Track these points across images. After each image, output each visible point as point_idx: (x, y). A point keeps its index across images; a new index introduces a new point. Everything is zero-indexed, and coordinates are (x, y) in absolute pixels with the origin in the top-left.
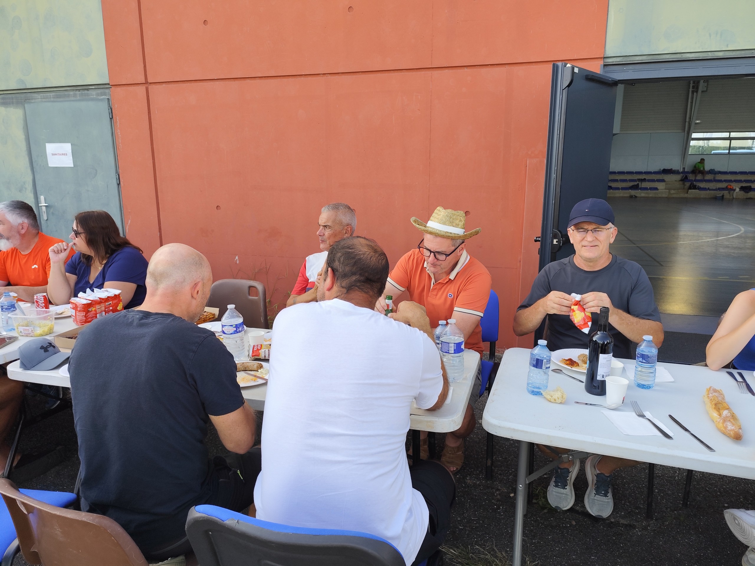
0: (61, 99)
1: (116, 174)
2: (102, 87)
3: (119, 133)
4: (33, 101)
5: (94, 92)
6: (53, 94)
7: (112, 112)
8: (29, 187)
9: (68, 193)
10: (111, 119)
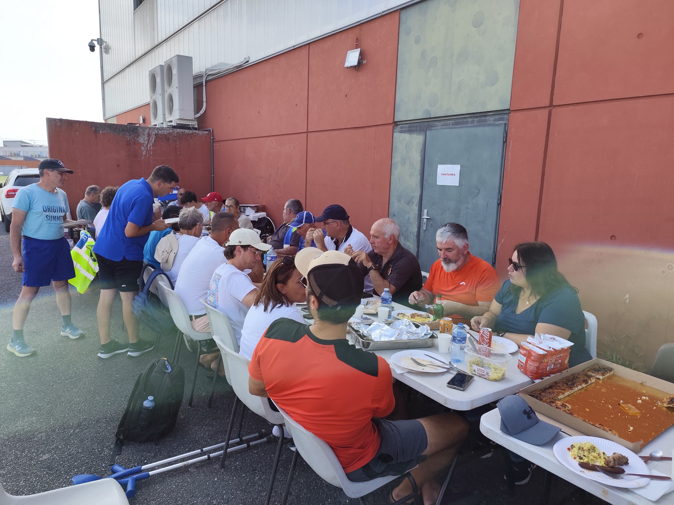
0: (460, 126)
1: (498, 194)
2: (500, 113)
3: (510, 156)
4: (434, 128)
5: (492, 118)
6: (453, 121)
7: (506, 137)
8: (416, 201)
9: (449, 209)
10: (505, 142)
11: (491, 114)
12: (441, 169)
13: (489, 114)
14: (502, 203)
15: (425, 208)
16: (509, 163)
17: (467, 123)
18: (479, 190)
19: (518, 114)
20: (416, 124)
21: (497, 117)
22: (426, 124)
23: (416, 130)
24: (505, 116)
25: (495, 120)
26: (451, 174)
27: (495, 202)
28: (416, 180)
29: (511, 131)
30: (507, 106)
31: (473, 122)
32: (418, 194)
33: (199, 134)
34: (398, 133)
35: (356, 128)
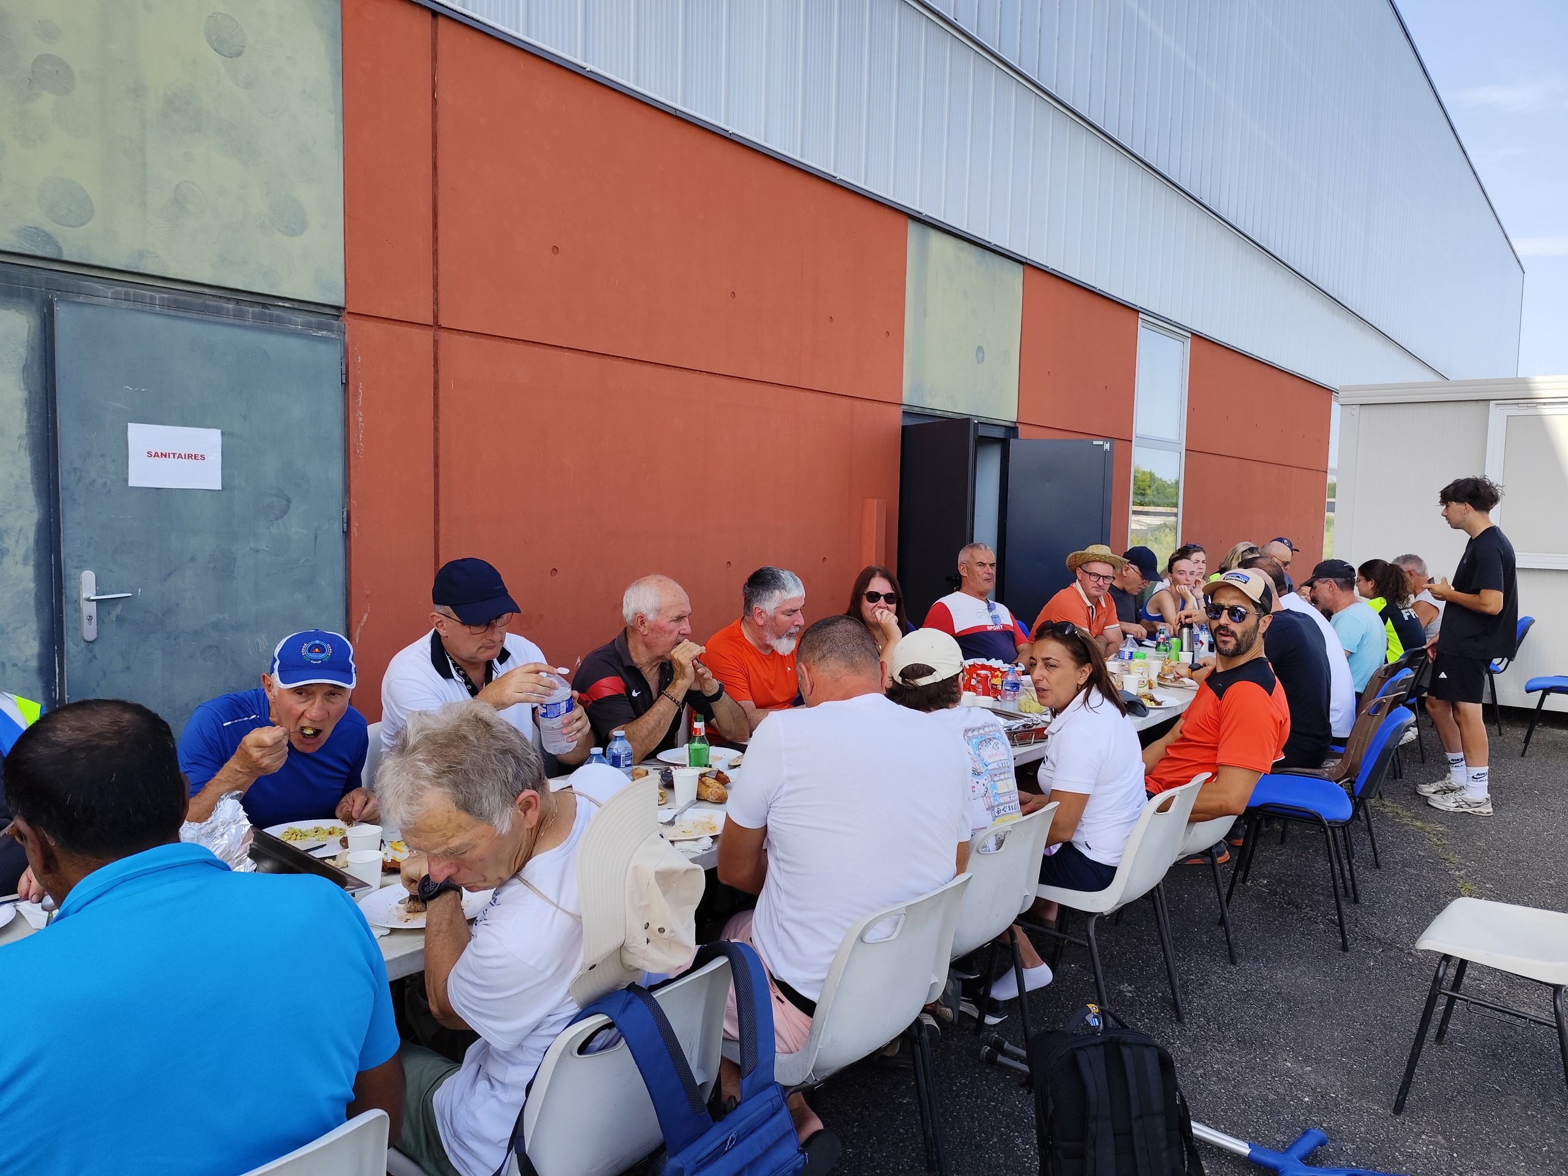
0: (196, 316)
1: (341, 508)
2: (312, 308)
5: (299, 317)
7: (347, 372)
9: (193, 559)
10: (345, 385)
11: (286, 305)
13: (281, 304)
14: (354, 530)
15: (81, 568)
16: (361, 436)
17: (218, 311)
18: (289, 501)
19: (369, 326)
21: (313, 319)
24: (335, 322)
25: (308, 325)
26: (190, 456)
27: (337, 527)
29: (358, 360)
30: (338, 299)
31: (239, 315)
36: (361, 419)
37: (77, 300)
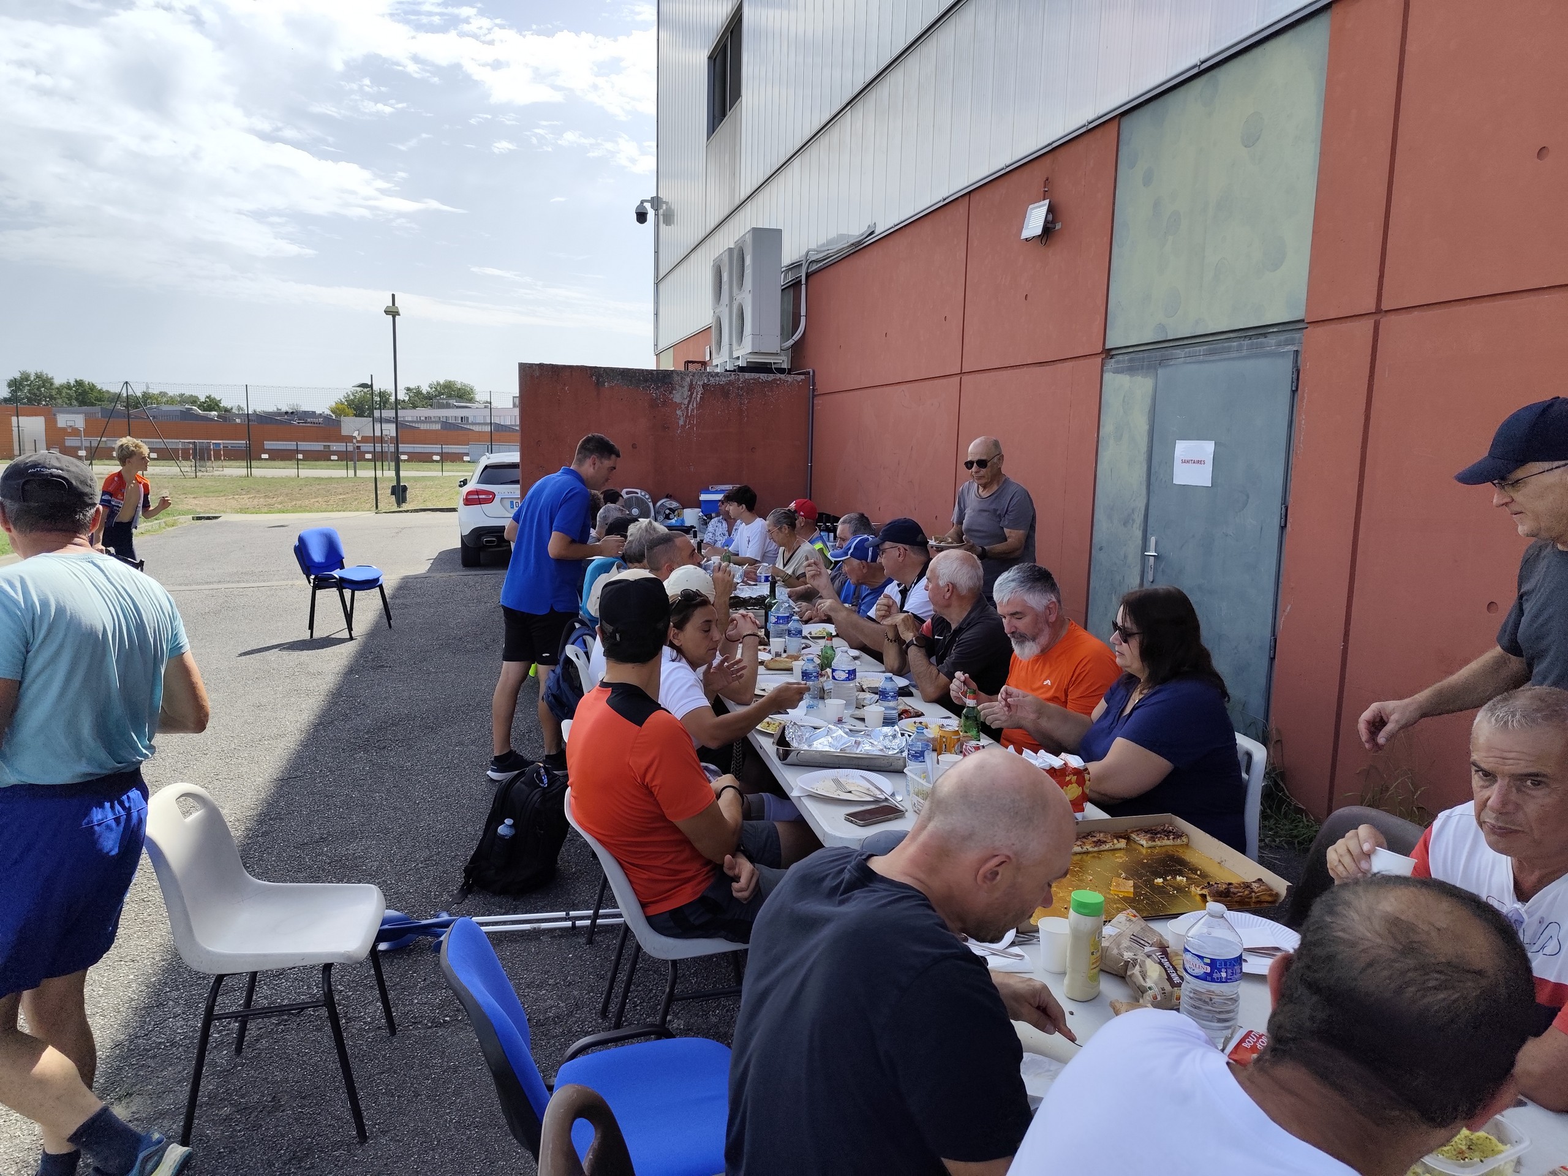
1: (1282, 505)
5: (1275, 339)
6: (1205, 347)
7: (1298, 379)
8: (1139, 518)
9: (1193, 536)
10: (1294, 392)
11: (1275, 330)
12: (1183, 449)
13: (1271, 330)
14: (1288, 525)
15: (1152, 535)
16: (1302, 438)
17: (1229, 350)
18: (1248, 497)
19: (1320, 330)
20: (1141, 355)
21: (1282, 337)
22: (1158, 354)
23: (1142, 368)
24: (1297, 335)
25: (1279, 345)
26: (1198, 462)
27: (1276, 522)
28: (1140, 471)
29: (1306, 367)
30: (1299, 314)
31: (1239, 349)
32: (1141, 504)
33: (787, 381)
34: (1111, 373)
35: (1042, 364)
36: (1303, 422)
37: (1171, 363)
